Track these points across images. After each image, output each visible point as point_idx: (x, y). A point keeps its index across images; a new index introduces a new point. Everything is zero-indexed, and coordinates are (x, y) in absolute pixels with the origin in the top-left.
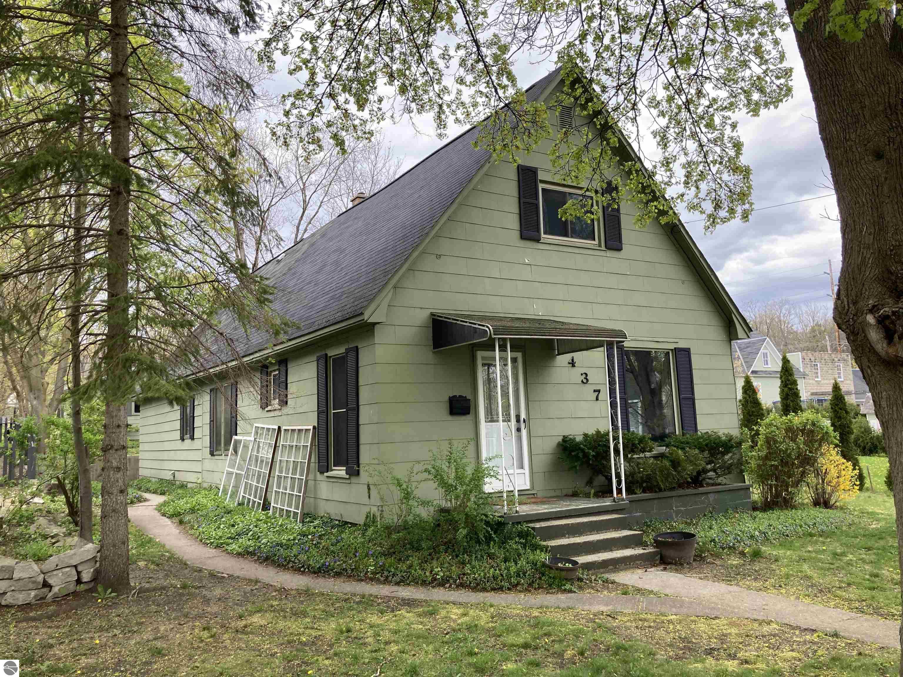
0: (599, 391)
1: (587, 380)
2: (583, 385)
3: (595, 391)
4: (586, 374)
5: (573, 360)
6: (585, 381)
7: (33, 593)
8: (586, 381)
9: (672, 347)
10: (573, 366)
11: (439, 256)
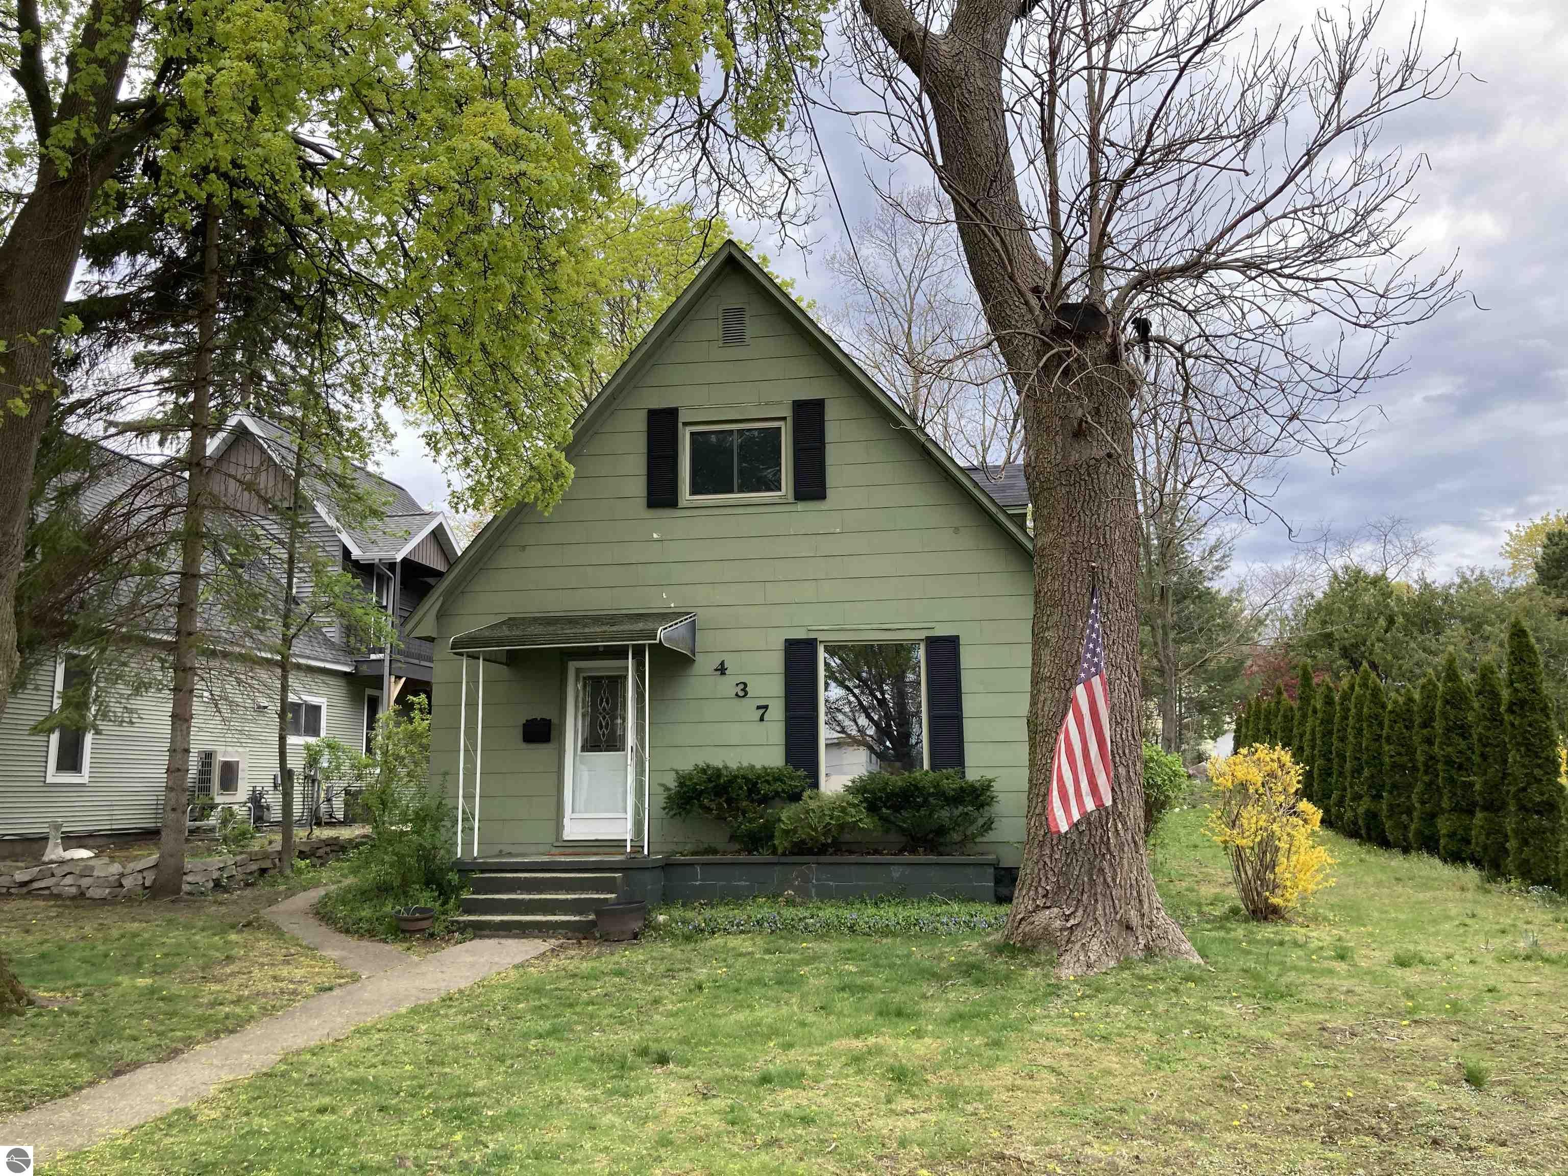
0: (766, 707)
1: (746, 693)
2: (737, 700)
3: (759, 708)
4: (745, 685)
5: (722, 663)
6: (741, 694)
7: (107, 891)
8: (743, 691)
9: (923, 635)
10: (723, 673)
11: (524, 548)
